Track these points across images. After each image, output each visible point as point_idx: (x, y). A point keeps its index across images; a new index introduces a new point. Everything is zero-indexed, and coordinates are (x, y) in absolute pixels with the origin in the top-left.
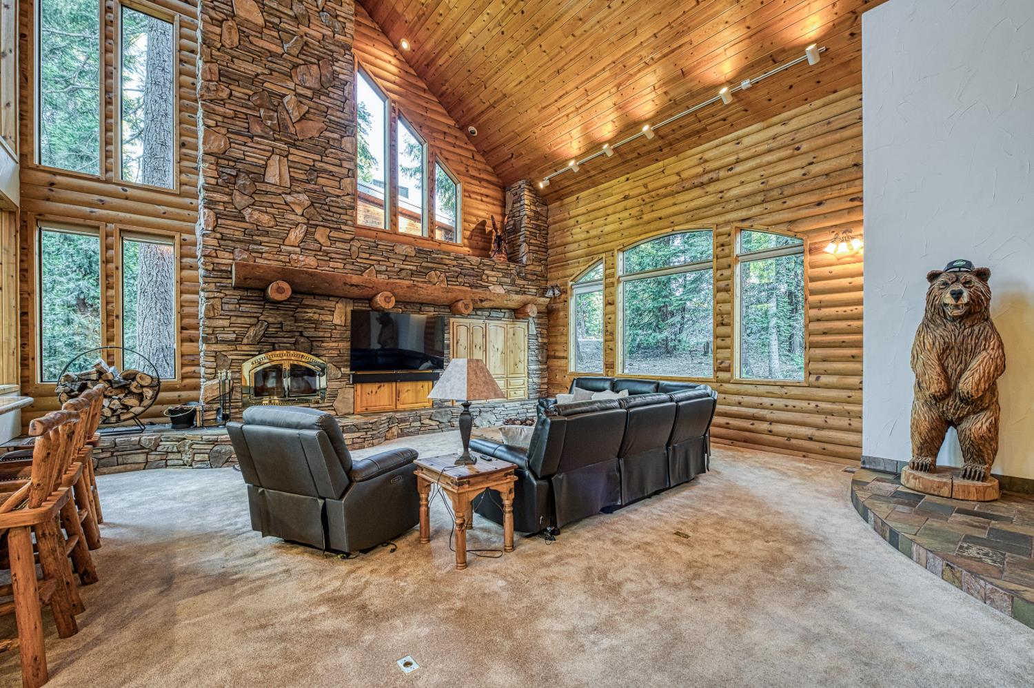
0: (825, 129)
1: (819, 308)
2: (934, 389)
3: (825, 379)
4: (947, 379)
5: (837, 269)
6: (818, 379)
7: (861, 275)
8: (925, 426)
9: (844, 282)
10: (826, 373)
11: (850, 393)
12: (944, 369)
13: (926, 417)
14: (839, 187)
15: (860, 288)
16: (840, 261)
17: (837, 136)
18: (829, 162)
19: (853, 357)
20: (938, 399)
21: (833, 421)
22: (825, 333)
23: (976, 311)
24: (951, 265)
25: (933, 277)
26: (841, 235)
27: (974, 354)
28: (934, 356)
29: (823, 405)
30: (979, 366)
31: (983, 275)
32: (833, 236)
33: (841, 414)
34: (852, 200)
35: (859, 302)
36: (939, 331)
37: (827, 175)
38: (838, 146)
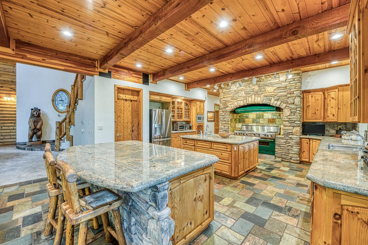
0: (4, 70)
1: (2, 111)
2: (33, 128)
3: (3, 128)
4: (35, 126)
5: (7, 103)
6: (1, 128)
7: (16, 105)
8: (31, 134)
9: (9, 106)
10: (4, 126)
11: (10, 131)
12: (34, 125)
13: (31, 133)
14: (8, 85)
15: (16, 108)
16: (7, 101)
17: (7, 73)
18: (5, 78)
19: (11, 123)
20: (34, 129)
21: (6, 137)
22: (3, 117)
23: (39, 116)
24: (35, 108)
25: (32, 109)
26: (8, 96)
27: (39, 122)
28: (33, 123)
29: (3, 134)
30: (40, 124)
31: (40, 110)
32: (6, 95)
33: (8, 135)
34: (11, 89)
35: (16, 111)
36: (33, 119)
37: (4, 81)
38: (7, 75)
